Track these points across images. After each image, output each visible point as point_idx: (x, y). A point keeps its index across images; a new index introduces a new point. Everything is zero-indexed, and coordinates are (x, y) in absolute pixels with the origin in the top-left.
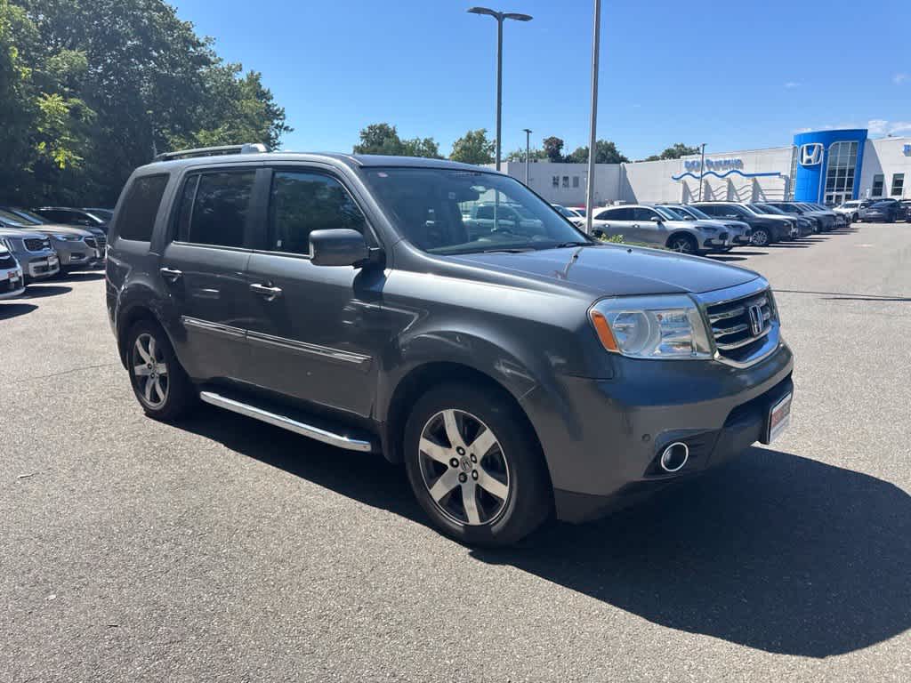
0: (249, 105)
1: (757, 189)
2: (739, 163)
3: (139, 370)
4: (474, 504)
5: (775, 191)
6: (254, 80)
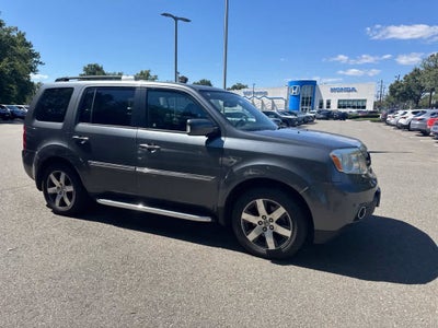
0: (21, 50)
1: (273, 105)
2: (266, 93)
3: (50, 190)
5: (281, 106)
6: (21, 36)
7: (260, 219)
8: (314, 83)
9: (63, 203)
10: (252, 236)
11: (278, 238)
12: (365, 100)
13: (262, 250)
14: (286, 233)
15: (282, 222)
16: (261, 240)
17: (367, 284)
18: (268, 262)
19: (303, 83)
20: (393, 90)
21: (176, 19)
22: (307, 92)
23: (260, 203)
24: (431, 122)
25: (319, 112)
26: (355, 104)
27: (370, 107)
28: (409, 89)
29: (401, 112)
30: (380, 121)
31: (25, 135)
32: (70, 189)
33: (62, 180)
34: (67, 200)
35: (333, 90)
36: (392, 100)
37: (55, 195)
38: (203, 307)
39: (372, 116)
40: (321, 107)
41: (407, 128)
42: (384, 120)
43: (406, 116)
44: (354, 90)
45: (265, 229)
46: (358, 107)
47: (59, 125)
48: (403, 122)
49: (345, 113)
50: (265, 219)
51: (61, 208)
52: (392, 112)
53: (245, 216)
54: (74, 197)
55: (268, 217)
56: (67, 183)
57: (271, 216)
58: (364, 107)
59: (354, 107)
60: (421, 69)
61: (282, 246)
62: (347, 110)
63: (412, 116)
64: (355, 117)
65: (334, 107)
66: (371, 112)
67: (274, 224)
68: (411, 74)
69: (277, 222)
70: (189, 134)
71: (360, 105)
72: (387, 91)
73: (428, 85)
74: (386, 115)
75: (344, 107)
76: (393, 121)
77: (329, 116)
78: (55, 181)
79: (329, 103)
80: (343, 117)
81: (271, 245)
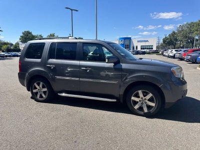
3: (35, 91)
4: (146, 108)
7: (140, 99)
8: (130, 39)
9: (41, 96)
10: (136, 107)
11: (149, 107)
12: (153, 46)
13: (142, 113)
14: (153, 104)
15: (151, 100)
16: (141, 108)
17: (190, 124)
18: (145, 118)
19: (125, 39)
20: (164, 41)
21: (72, 10)
22: (127, 43)
23: (140, 92)
24: (185, 55)
25: (133, 51)
26: (148, 47)
27: (155, 49)
28: (171, 40)
29: (170, 50)
30: (160, 55)
31: (19, 65)
32: (45, 90)
33: (41, 86)
34: (43, 95)
35: (138, 41)
36: (164, 45)
37: (37, 93)
38: (128, 139)
39: (156, 52)
40: (133, 49)
41: (174, 57)
42: (162, 54)
43: (172, 52)
44: (147, 41)
45: (142, 103)
46: (150, 49)
47: (39, 60)
48: (171, 54)
49: (145, 51)
50: (143, 99)
51: (41, 99)
52: (166, 50)
53: (133, 98)
54: (47, 94)
55: (144, 98)
56: (43, 87)
57: (145, 98)
58: (152, 49)
59: (148, 49)
60: (176, 31)
61: (151, 111)
62: (145, 50)
63: (175, 52)
64: (149, 53)
65: (139, 49)
66: (155, 51)
67: (146, 101)
68: (172, 34)
69: (148, 100)
70: (107, 63)
71: (150, 48)
72: (161, 41)
73: (179, 38)
74: (163, 52)
75: (144, 49)
76: (167, 54)
77: (138, 53)
78: (37, 86)
79: (137, 47)
80: (144, 53)
81: (146, 110)
